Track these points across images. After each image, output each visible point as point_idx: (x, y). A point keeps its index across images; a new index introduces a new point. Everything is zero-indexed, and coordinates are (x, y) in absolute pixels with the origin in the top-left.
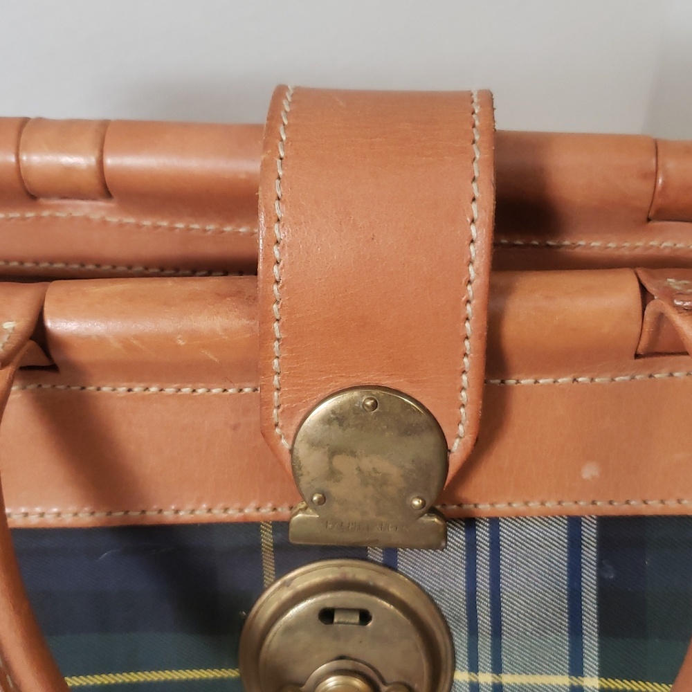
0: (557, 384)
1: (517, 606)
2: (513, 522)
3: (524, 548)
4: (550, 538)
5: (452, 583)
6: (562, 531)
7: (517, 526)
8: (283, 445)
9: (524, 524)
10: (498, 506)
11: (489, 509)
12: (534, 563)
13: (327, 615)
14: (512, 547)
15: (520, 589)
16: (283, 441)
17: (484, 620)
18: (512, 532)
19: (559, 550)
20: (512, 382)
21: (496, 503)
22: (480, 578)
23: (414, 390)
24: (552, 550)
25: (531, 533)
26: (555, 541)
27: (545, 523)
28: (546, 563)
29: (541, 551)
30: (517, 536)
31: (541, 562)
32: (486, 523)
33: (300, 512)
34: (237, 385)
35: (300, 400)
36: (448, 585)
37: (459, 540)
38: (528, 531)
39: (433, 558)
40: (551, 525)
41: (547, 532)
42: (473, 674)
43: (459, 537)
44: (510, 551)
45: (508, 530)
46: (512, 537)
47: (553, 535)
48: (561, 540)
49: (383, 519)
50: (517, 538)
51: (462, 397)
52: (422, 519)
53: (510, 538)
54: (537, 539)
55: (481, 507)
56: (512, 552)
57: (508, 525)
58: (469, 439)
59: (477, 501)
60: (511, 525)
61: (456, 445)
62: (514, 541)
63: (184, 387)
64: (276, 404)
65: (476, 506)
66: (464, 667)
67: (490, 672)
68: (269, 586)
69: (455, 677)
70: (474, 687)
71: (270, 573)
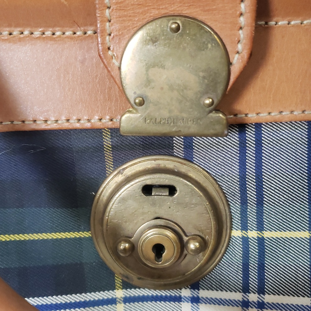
0: (303, 25)
1: (274, 184)
2: (271, 128)
3: (279, 145)
4: (296, 138)
5: (229, 170)
6: (304, 133)
7: (273, 131)
8: (114, 64)
9: (278, 129)
10: (261, 115)
11: (256, 117)
12: (285, 155)
13: (147, 190)
14: (270, 144)
15: (276, 173)
16: (114, 61)
17: (252, 194)
18: (270, 135)
19: (302, 147)
20: (272, 23)
21: (259, 113)
22: (248, 166)
23: (206, 17)
24: (297, 147)
25: (283, 135)
26: (299, 140)
27: (293, 128)
28: (293, 155)
29: (290, 147)
30: (274, 137)
31: (290, 155)
32: (253, 129)
33: (127, 112)
34: (82, 28)
35: (125, 28)
36: (227, 171)
37: (234, 140)
38: (281, 134)
39: (217, 153)
40: (297, 129)
41: (294, 134)
42: (244, 232)
43: (234, 139)
44: (269, 147)
45: (268, 133)
46: (270, 138)
47: (298, 136)
48: (303, 139)
49: (185, 115)
50: (274, 139)
51: (241, 21)
52: (211, 114)
53: (269, 139)
54: (287, 139)
55: (249, 116)
56: (270, 148)
57: (267, 130)
58: (245, 54)
59: (247, 112)
60: (270, 130)
61: (236, 59)
62: (271, 140)
63: (46, 31)
64: (108, 32)
65: (246, 115)
66: (238, 228)
67: (256, 230)
68: (110, 175)
69: (232, 234)
70: (245, 240)
71: (110, 166)
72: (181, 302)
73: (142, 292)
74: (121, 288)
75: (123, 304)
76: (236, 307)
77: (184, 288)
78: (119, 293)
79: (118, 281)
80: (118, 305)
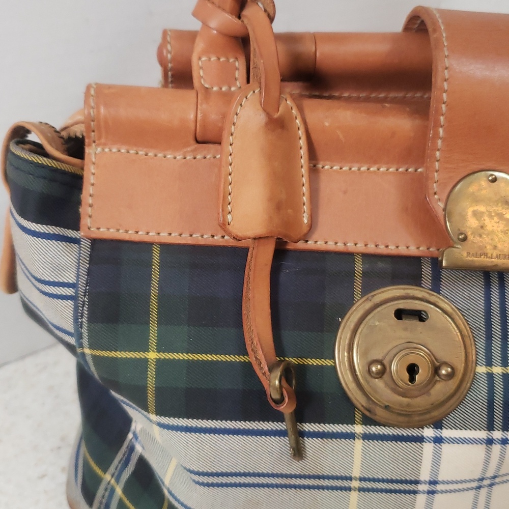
16: (439, 203)
17: (496, 328)
34: (348, 164)
42: (488, 367)
64: (436, 180)
66: (482, 364)
67: (501, 366)
68: (356, 302)
69: (477, 370)
70: (490, 376)
71: (358, 293)
72: (423, 442)
73: (382, 431)
74: (360, 424)
75: (362, 441)
76: (480, 444)
77: (427, 427)
78: (359, 429)
79: (358, 416)
80: (357, 440)
